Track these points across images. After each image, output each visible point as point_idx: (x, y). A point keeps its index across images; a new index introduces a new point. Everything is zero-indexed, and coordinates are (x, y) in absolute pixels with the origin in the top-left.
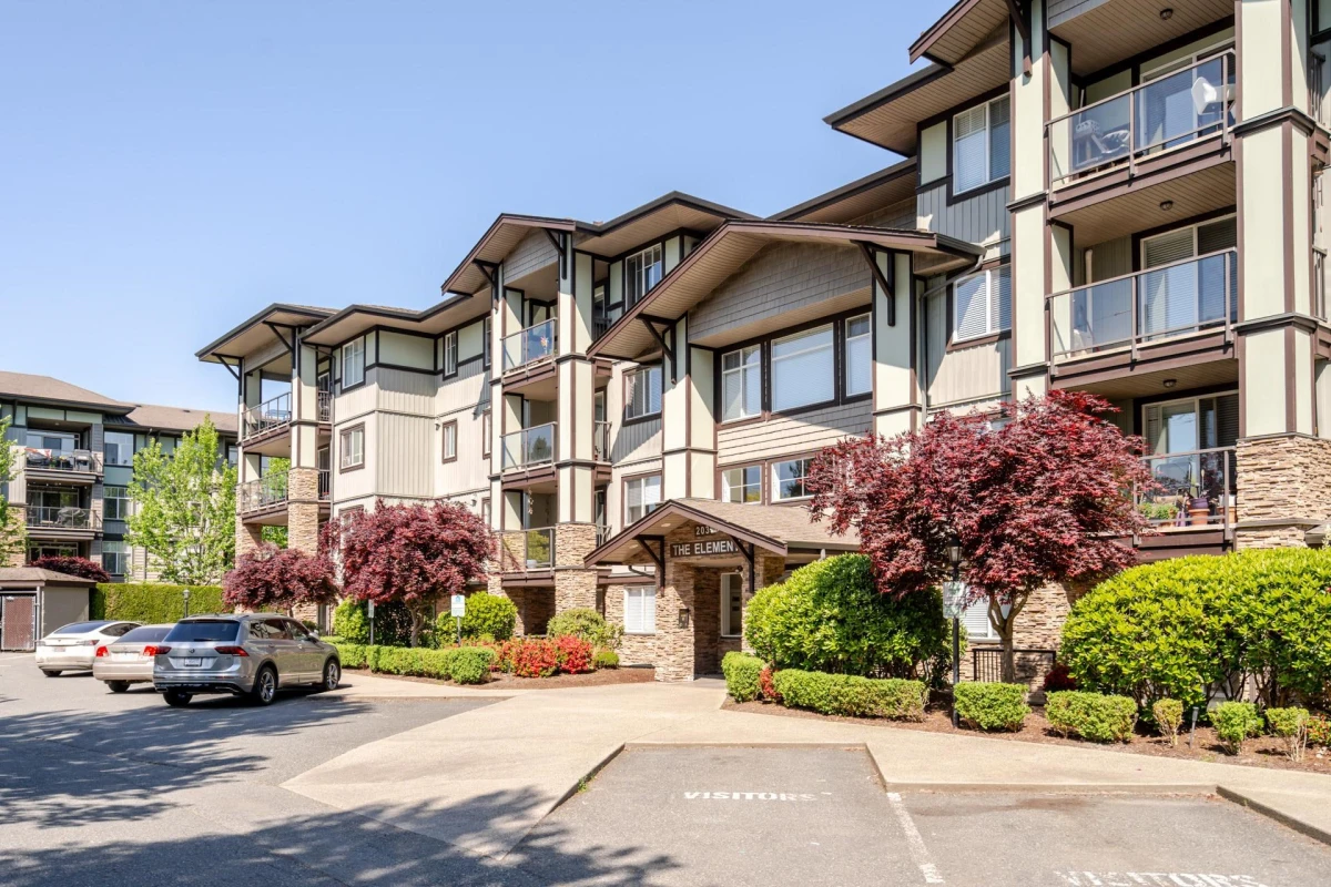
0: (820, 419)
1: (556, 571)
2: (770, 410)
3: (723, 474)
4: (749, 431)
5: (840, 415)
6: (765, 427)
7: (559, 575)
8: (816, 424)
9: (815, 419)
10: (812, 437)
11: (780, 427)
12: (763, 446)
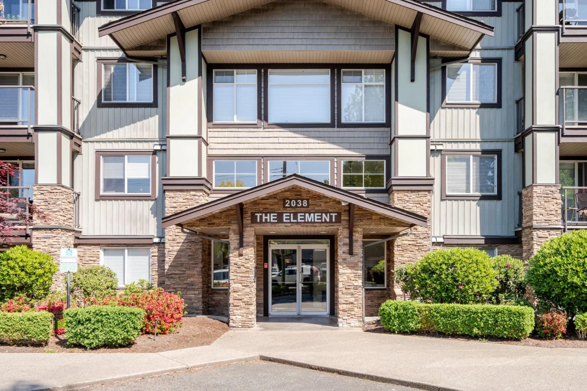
0: (317, 134)
1: (33, 229)
2: (266, 119)
3: (214, 162)
4: (243, 133)
5: (336, 134)
6: (261, 133)
7: (35, 234)
8: (313, 137)
9: (313, 134)
10: (307, 146)
11: (276, 134)
12: (256, 146)
